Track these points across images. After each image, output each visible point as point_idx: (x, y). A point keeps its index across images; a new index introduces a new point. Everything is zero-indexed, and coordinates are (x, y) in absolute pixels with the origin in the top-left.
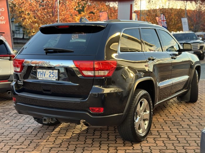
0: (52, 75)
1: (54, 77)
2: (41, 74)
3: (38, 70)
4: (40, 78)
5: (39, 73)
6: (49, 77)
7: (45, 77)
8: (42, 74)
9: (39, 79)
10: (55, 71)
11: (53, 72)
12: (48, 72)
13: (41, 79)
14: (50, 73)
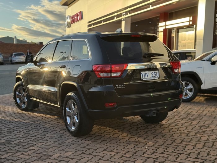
0: (154, 75)
1: (156, 76)
2: (144, 75)
3: (142, 72)
4: (144, 78)
5: (142, 75)
6: (152, 77)
7: (148, 77)
8: (146, 75)
9: (144, 80)
10: (156, 71)
11: (154, 73)
12: (150, 73)
13: (146, 79)
14: (152, 74)
